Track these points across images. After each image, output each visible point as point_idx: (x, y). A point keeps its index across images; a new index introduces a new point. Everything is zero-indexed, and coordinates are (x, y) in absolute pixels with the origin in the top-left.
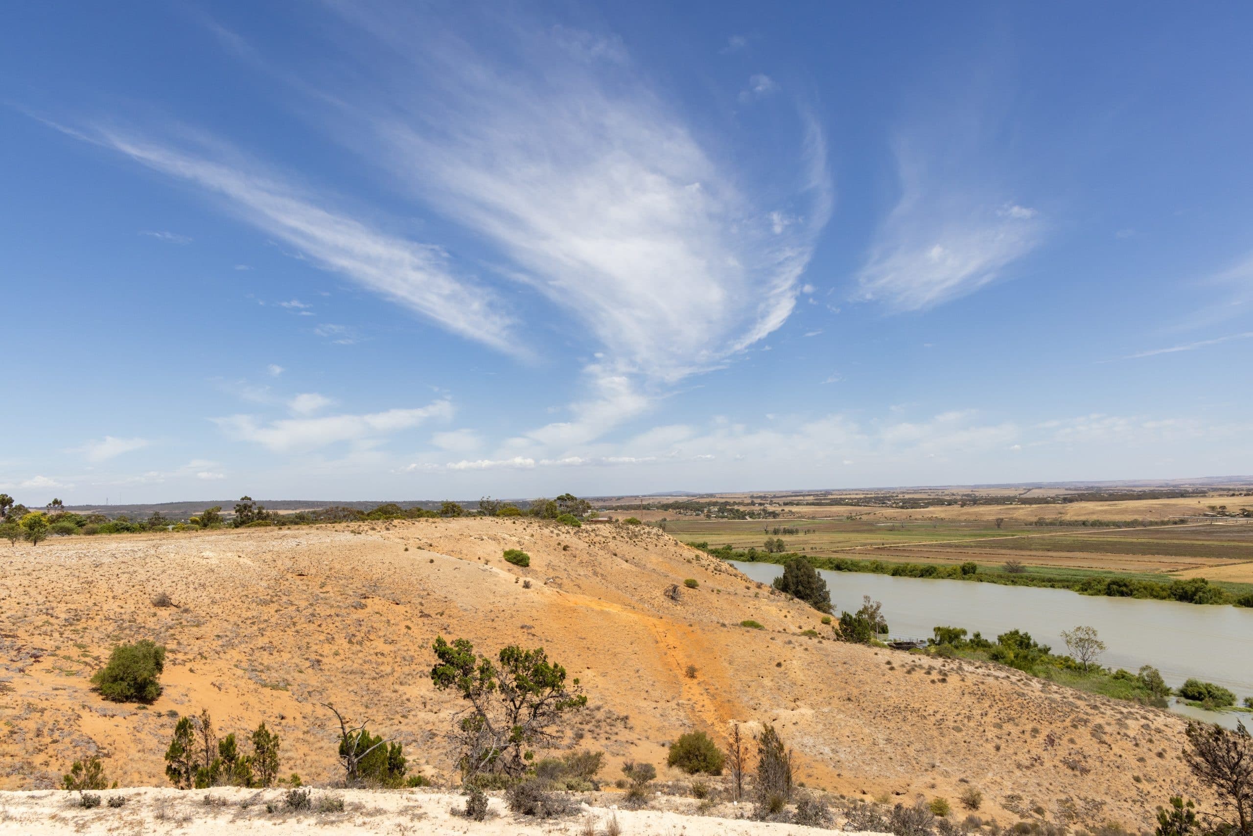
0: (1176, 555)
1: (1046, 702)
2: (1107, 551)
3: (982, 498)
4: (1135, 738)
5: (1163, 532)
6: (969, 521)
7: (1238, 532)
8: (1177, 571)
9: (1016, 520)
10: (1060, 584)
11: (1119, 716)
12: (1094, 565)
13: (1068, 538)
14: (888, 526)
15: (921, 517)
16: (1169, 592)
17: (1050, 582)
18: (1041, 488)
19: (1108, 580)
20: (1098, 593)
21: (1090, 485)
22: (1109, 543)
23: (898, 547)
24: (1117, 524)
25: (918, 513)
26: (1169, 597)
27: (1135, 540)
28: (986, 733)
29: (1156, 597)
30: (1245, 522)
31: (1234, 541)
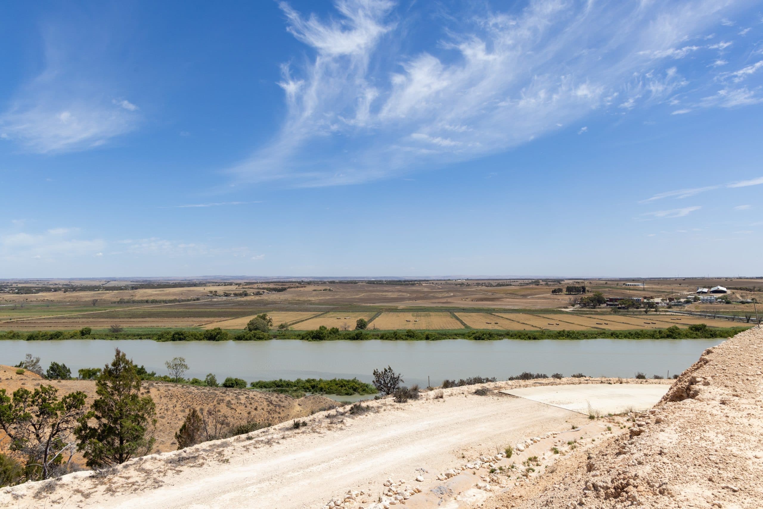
0: (199, 317)
1: (203, 394)
2: (164, 317)
3: (77, 287)
4: (244, 404)
5: (190, 305)
6: (72, 302)
7: (224, 304)
8: (202, 325)
9: (105, 301)
10: (145, 337)
11: (235, 395)
12: (160, 325)
13: (140, 310)
14: (9, 307)
15: (35, 300)
16: (204, 336)
17: (138, 336)
18: (115, 281)
19: (173, 333)
20: (167, 340)
21: (145, 279)
22: (163, 312)
23: (23, 320)
24: (165, 302)
25: (32, 297)
26: (204, 339)
27: (177, 310)
28: (178, 416)
29: (197, 339)
30: (226, 299)
31: (223, 308)
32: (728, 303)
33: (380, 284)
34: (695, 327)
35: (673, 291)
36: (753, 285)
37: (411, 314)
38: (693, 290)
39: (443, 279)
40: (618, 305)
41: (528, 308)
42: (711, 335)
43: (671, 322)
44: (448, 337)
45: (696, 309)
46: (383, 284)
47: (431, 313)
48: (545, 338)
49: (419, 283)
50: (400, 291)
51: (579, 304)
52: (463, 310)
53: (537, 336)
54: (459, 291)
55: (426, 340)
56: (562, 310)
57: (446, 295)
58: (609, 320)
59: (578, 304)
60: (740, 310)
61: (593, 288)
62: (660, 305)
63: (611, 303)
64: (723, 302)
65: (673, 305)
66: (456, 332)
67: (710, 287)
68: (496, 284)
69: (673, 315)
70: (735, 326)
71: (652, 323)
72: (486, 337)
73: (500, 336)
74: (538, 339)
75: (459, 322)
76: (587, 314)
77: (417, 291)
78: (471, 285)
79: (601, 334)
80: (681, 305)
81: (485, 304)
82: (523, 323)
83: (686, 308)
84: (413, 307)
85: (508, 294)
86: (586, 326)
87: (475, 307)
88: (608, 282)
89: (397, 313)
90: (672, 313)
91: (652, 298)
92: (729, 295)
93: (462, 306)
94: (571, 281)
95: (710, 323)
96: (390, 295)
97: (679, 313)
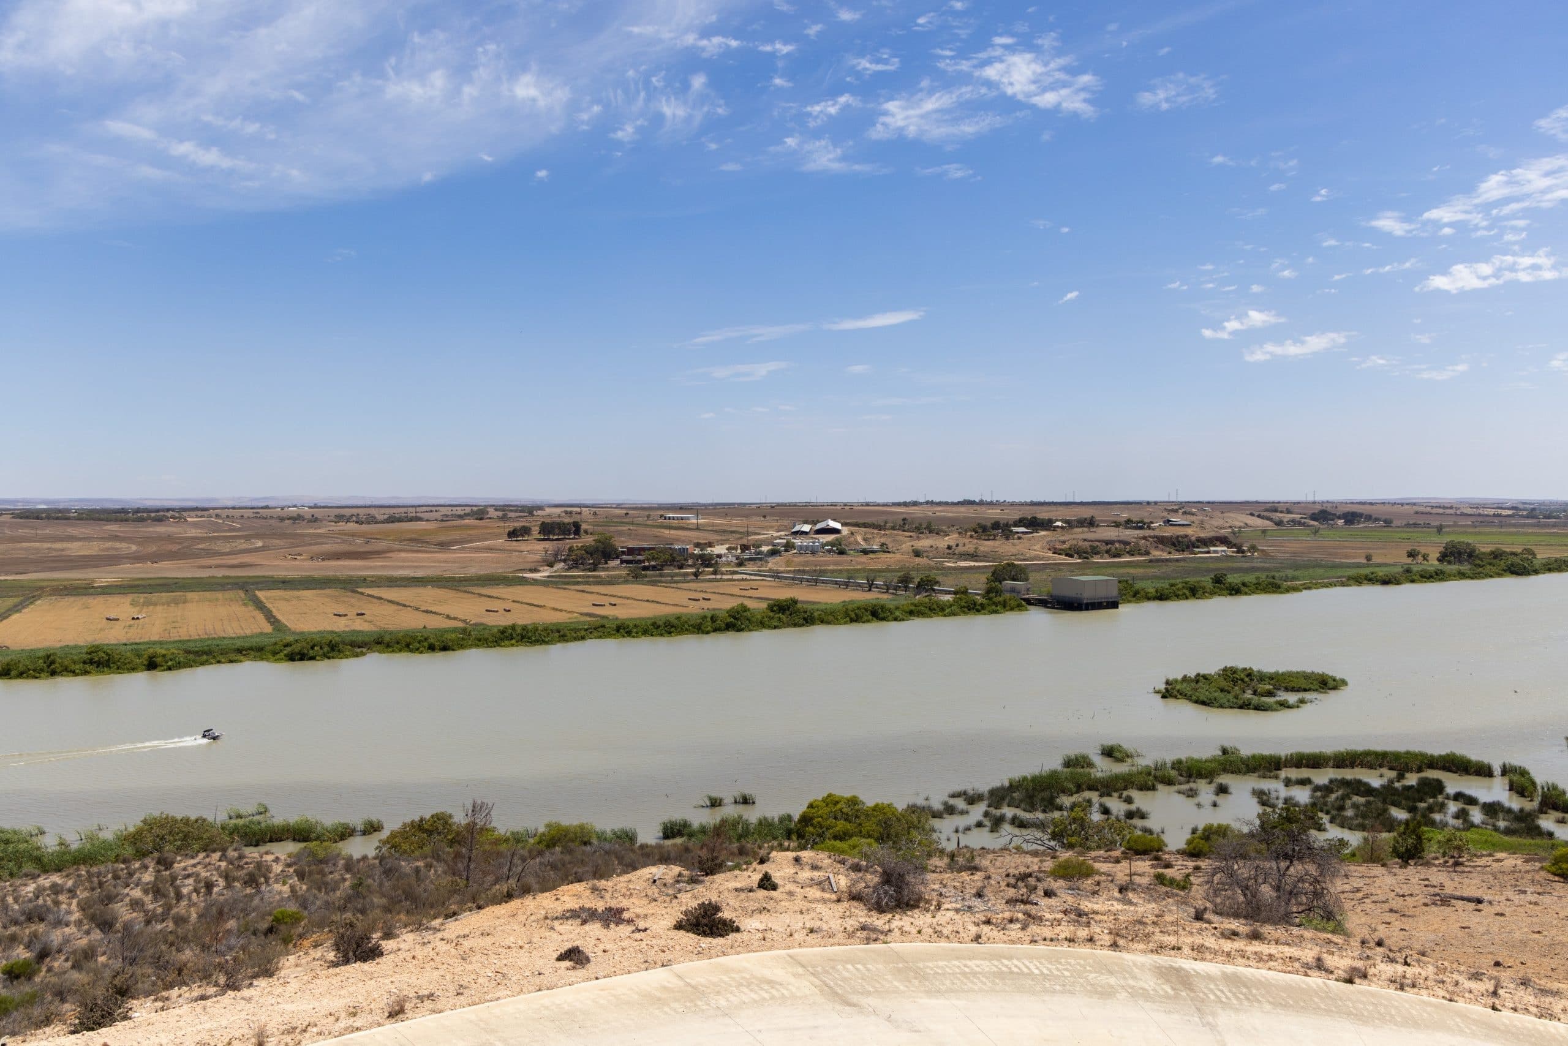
32: (842, 552)
33: (57, 518)
34: (778, 605)
35: (750, 529)
36: (884, 518)
37: (128, 599)
38: (786, 528)
39: (249, 504)
40: (643, 561)
41: (447, 574)
42: (805, 619)
43: (740, 596)
44: (214, 657)
45: (788, 566)
46: (68, 518)
47: (190, 595)
48: (471, 646)
49: (177, 515)
50: (116, 538)
51: (564, 561)
52: (284, 582)
53: (450, 644)
54: (283, 536)
55: (149, 670)
56: (525, 575)
57: (244, 546)
58: (619, 594)
59: (561, 560)
60: (859, 567)
61: (598, 526)
62: (724, 559)
63: (630, 558)
64: (834, 552)
65: (747, 560)
66: (239, 644)
67: (814, 523)
68: (386, 517)
69: (746, 580)
70: (847, 599)
71: (704, 599)
72: (321, 652)
73: (359, 647)
74: (453, 650)
75: (260, 617)
76: (578, 583)
77: (170, 538)
78: (321, 521)
79: (595, 629)
80: (761, 559)
81: (344, 567)
82: (427, 612)
83: (770, 565)
84: (143, 579)
85: (404, 540)
86: (569, 612)
87: (316, 574)
88: (631, 512)
89: (85, 599)
90: (745, 576)
91: (710, 545)
92: (844, 536)
93: (282, 574)
94: (558, 510)
95: (804, 595)
96: (76, 549)
97: (755, 575)
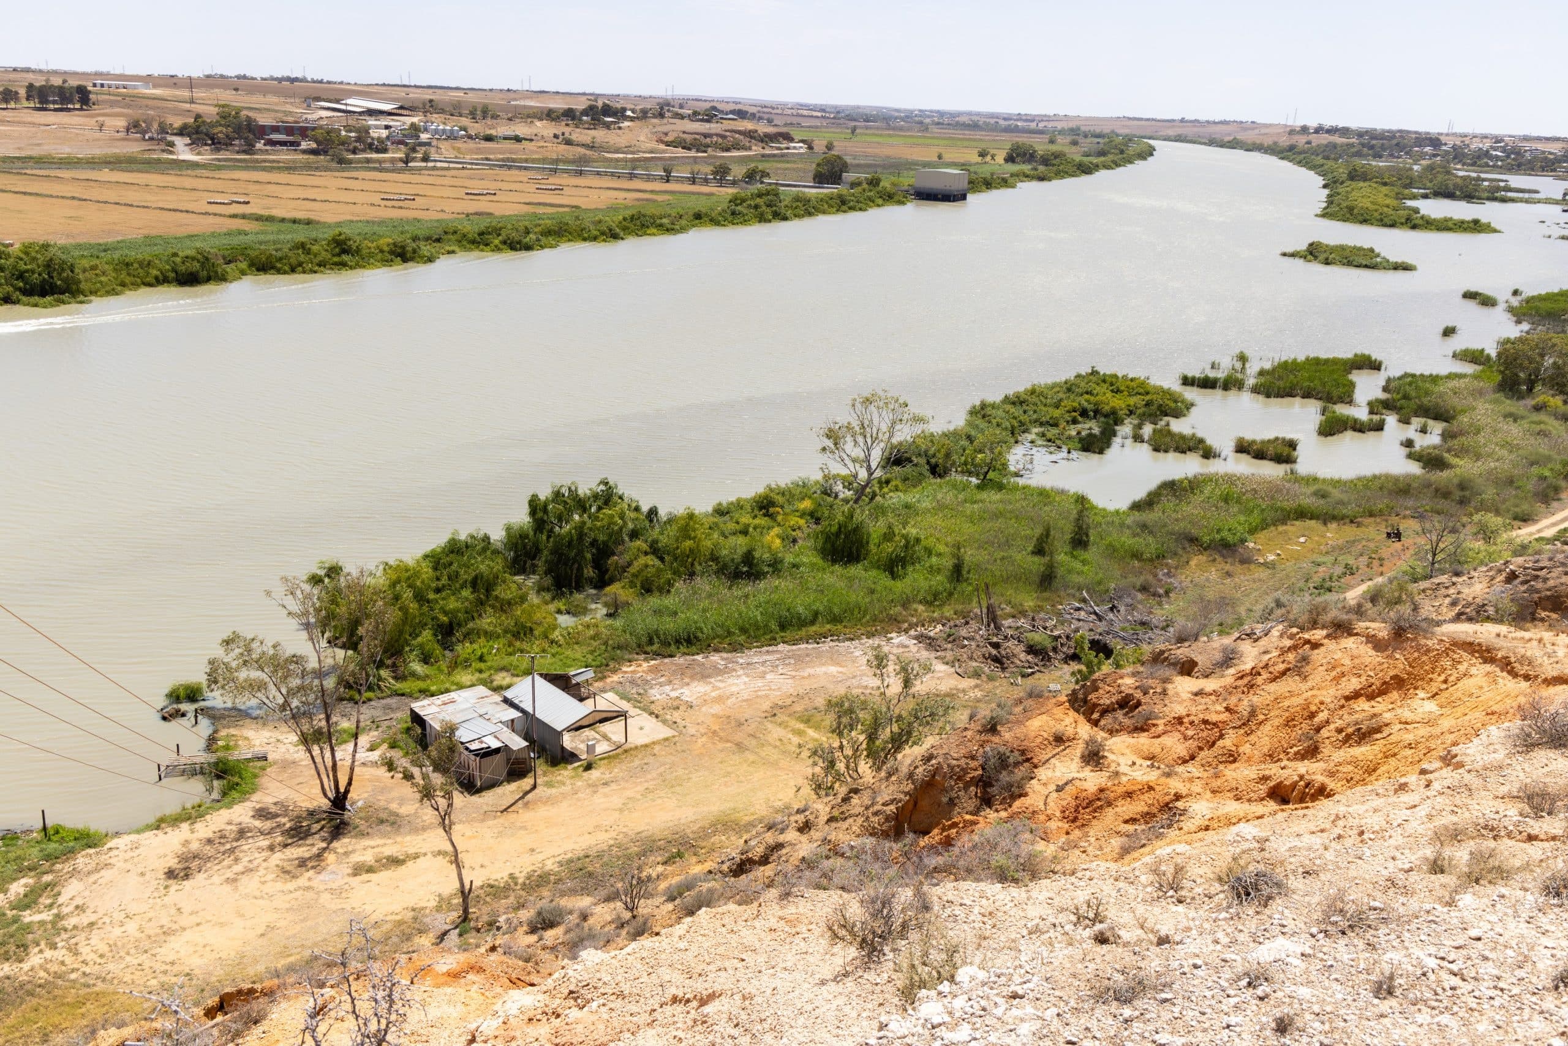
64: (476, 138)
97: (477, 164)
